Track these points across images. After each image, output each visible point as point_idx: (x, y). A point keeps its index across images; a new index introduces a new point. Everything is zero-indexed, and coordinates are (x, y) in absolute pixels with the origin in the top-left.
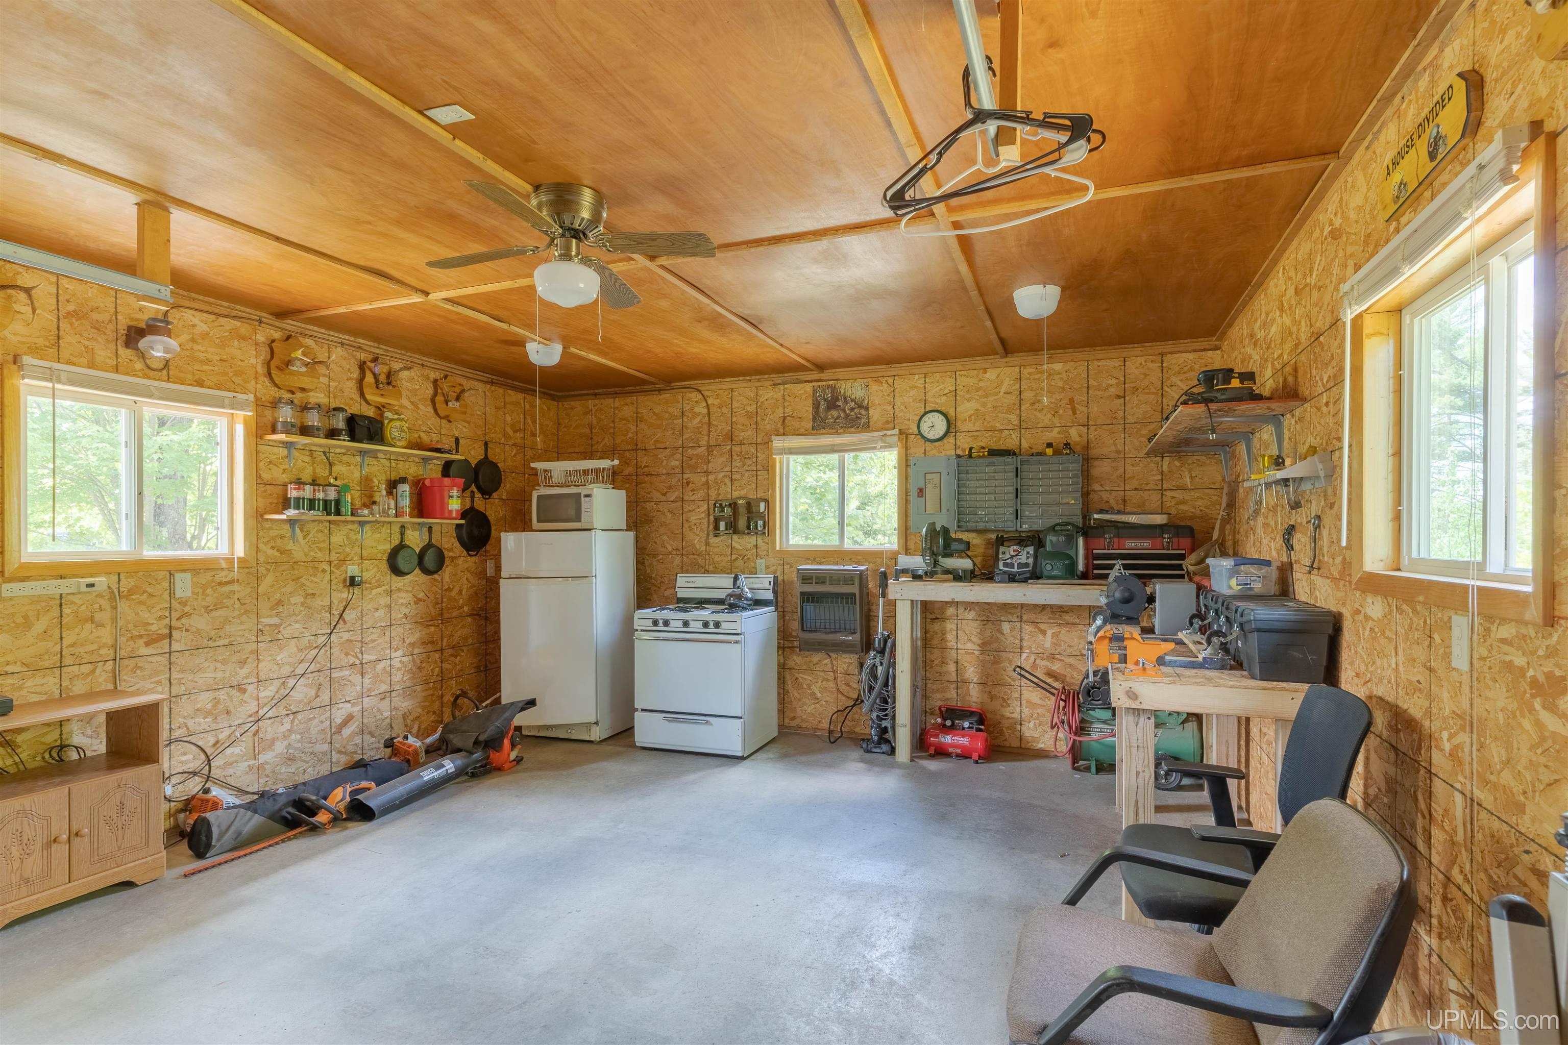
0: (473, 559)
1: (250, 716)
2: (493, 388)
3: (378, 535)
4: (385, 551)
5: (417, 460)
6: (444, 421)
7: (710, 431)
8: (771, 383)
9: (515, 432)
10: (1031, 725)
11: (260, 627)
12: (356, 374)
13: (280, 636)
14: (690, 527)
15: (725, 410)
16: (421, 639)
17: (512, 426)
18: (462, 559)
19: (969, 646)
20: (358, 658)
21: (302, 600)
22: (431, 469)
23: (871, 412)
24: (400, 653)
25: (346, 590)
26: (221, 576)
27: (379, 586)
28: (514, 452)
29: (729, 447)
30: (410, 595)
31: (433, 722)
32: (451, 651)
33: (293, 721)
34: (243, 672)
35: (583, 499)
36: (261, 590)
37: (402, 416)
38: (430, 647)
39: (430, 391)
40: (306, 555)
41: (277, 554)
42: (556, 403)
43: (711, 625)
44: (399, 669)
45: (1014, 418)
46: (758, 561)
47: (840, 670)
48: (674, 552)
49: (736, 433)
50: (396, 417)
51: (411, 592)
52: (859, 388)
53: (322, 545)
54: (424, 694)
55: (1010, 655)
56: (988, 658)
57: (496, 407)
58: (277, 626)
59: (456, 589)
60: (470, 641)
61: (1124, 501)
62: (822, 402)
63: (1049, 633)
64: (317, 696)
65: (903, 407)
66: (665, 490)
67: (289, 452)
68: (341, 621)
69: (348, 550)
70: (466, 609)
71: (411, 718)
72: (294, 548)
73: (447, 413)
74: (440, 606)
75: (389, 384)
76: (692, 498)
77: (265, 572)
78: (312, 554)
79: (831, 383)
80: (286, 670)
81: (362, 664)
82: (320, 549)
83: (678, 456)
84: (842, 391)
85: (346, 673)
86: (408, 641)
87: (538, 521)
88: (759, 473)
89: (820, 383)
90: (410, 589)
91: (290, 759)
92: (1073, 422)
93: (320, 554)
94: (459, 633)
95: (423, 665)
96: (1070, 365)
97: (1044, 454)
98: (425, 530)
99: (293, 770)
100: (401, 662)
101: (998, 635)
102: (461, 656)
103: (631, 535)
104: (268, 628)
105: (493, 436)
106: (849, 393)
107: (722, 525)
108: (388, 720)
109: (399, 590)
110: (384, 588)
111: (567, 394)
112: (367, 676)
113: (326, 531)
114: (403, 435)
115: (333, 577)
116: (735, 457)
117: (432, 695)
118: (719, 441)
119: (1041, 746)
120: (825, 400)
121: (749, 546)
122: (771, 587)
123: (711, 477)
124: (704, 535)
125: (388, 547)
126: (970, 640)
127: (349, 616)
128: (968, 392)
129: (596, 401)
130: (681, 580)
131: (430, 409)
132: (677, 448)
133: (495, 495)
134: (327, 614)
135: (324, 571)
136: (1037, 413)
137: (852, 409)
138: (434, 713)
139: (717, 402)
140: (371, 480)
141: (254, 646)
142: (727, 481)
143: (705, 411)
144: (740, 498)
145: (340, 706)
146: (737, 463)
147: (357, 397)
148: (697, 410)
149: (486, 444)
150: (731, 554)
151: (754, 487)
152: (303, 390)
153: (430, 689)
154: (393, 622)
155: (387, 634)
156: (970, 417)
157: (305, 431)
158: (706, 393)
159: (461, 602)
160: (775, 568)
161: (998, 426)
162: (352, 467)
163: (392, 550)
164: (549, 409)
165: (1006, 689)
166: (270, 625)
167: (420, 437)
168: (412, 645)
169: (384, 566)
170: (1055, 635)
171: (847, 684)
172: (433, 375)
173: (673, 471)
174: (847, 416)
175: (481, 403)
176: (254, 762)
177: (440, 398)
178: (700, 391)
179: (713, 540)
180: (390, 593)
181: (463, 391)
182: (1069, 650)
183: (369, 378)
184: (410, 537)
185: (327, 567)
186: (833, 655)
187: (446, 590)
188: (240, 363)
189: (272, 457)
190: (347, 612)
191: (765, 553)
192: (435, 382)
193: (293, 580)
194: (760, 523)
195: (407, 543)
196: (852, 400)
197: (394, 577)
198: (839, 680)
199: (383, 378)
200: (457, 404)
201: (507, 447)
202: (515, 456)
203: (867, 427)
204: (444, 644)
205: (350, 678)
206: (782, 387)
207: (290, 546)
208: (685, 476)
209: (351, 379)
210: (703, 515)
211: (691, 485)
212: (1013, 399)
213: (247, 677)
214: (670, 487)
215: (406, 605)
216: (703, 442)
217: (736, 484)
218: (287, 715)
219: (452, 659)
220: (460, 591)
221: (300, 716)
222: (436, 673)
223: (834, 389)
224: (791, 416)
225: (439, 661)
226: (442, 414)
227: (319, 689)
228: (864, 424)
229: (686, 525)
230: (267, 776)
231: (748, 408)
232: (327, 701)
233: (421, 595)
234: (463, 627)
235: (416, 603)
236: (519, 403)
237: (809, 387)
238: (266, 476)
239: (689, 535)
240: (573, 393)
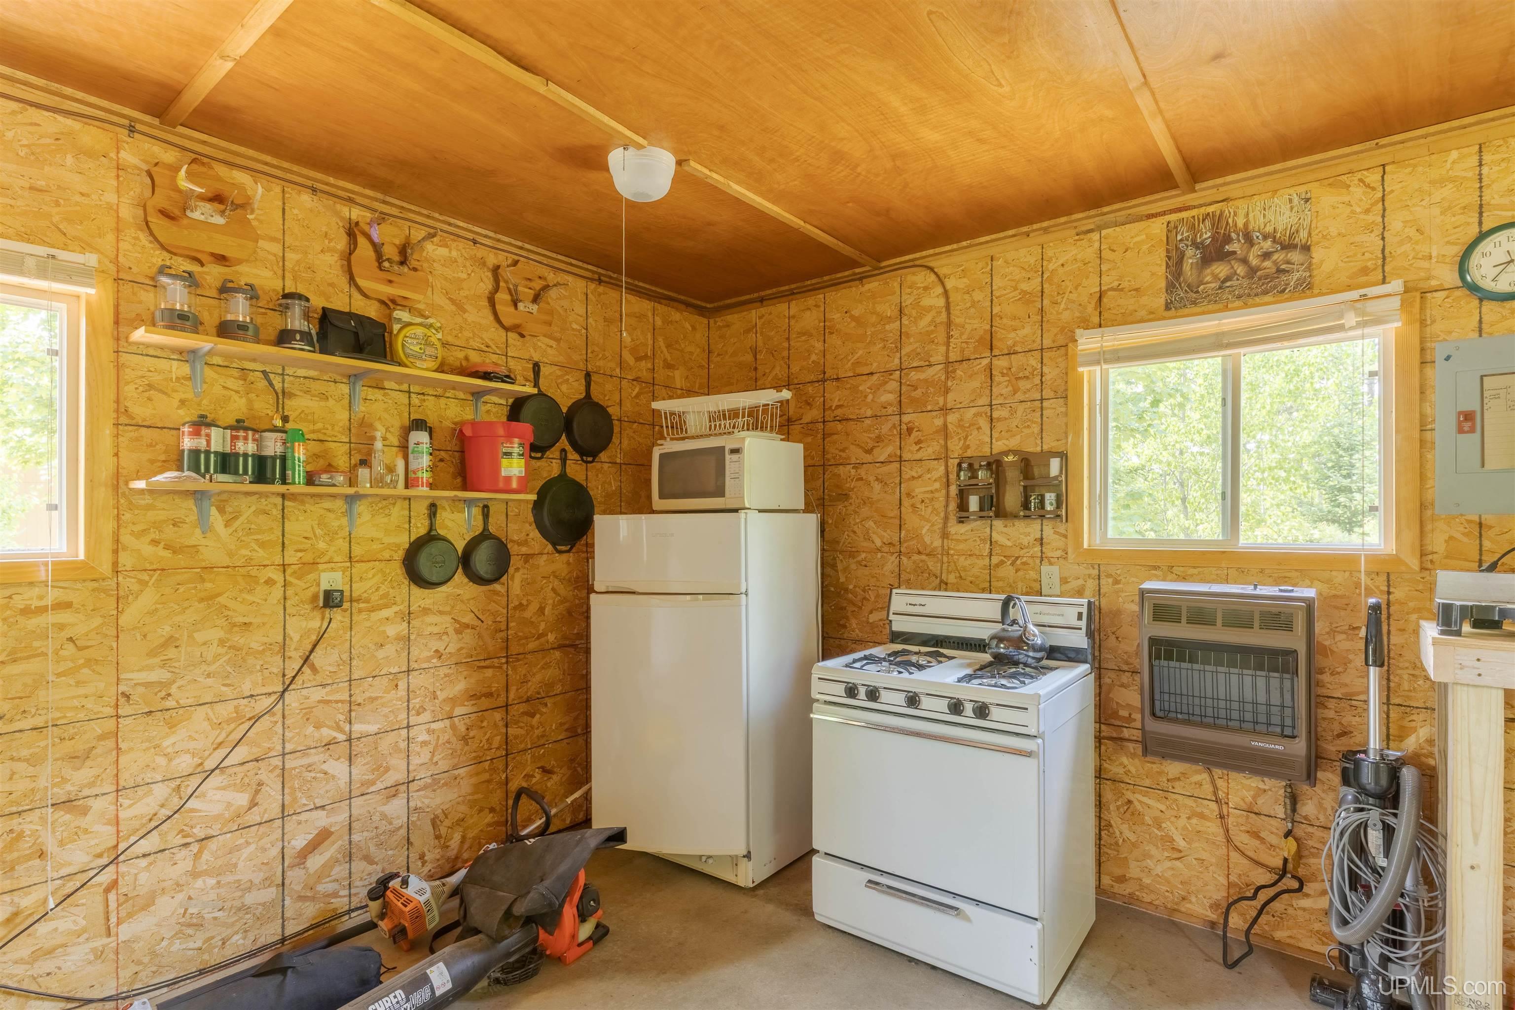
0: (565, 557)
1: (100, 856)
2: (601, 289)
3: (386, 520)
4: (398, 546)
5: (461, 395)
6: (512, 336)
7: (949, 337)
8: (1074, 232)
9: (638, 359)
11: (122, 688)
12: (341, 243)
13: (170, 703)
14: (913, 506)
15: (978, 296)
16: (467, 690)
17: (633, 351)
18: (545, 557)
20: (342, 731)
21: (222, 634)
22: (488, 412)
23: (1317, 254)
24: (426, 716)
25: (317, 614)
26: (29, 597)
27: (386, 606)
28: (637, 390)
29: (985, 362)
30: (448, 618)
31: (489, 825)
32: (523, 708)
33: (197, 856)
34: (84, 774)
35: (728, 457)
36: (125, 620)
37: (430, 321)
38: (485, 703)
39: (487, 285)
40: (231, 554)
41: (167, 554)
42: (705, 321)
43: (969, 708)
44: (424, 743)
46: (1045, 568)
47: (1234, 800)
48: (886, 549)
49: (1000, 334)
50: (419, 320)
51: (449, 613)
52: (1285, 209)
53: (265, 537)
54: (474, 780)
57: (605, 319)
58: (162, 685)
59: (534, 607)
60: (558, 688)
62: (1190, 252)
64: (253, 804)
65: (1412, 232)
66: (870, 445)
67: (193, 369)
68: (305, 668)
69: (322, 545)
70: (551, 637)
71: (447, 823)
72: (203, 542)
73: (517, 322)
74: (503, 634)
75: (402, 263)
76: (918, 456)
77: (135, 587)
78: (244, 552)
79: (1210, 209)
80: (185, 763)
81: (349, 740)
82: (262, 545)
83: (893, 385)
84: (1240, 223)
85: (315, 757)
86: (441, 695)
87: (662, 496)
88: (1045, 404)
89: (1184, 215)
90: (448, 609)
91: (190, 925)
93: (261, 553)
94: (538, 677)
95: (472, 734)
98: (476, 511)
99: (199, 944)
100: (429, 731)
102: (542, 714)
103: (812, 520)
104: (141, 690)
105: (601, 363)
106: (1257, 221)
107: (974, 503)
108: (403, 832)
109: (426, 611)
110: (395, 608)
111: (721, 303)
112: (359, 761)
113: (276, 512)
114: (430, 351)
115: (290, 592)
116: (998, 378)
117: (489, 781)
118: (967, 354)
120: (1195, 245)
121: (1025, 541)
122: (1083, 624)
123: (952, 418)
124: (938, 520)
125: (404, 541)
127: (321, 658)
129: (763, 310)
130: (900, 601)
131: (487, 312)
132: (890, 372)
133: (603, 456)
134: (278, 659)
135: (270, 582)
137: (1266, 255)
138: (492, 810)
139: (962, 283)
140: (371, 426)
141: (111, 724)
142: (984, 423)
143: (941, 302)
144: (1006, 453)
145: (303, 817)
146: (1002, 388)
147: (343, 282)
148: (926, 302)
149: (588, 375)
150: (991, 555)
151: (1036, 429)
152: (221, 259)
153: (485, 771)
154: (414, 665)
155: (402, 685)
157: (225, 330)
158: (942, 271)
159: (542, 626)
160: (1080, 582)
162: (331, 403)
163: (411, 544)
164: (694, 328)
166: (147, 685)
167: (467, 358)
168: (453, 701)
169: (397, 570)
171: (1256, 835)
172: (492, 259)
173: (884, 412)
174: (1252, 271)
175: (582, 311)
176: (106, 940)
177: (503, 296)
178: (931, 269)
179: (956, 529)
180: (408, 616)
181: (546, 288)
183: (364, 249)
184: (450, 524)
185: (278, 577)
186: (1217, 772)
187: (515, 608)
188: (78, 198)
189: (156, 378)
190: (319, 650)
191: (1059, 553)
192: (496, 270)
193: (202, 600)
194: (1050, 498)
195: (442, 532)
196: (1265, 237)
197: (414, 588)
198: (1231, 821)
199: (390, 251)
200: (534, 308)
201: (624, 382)
202: (637, 396)
203: (1306, 288)
204: (512, 695)
205: (325, 767)
206: (1095, 236)
207: (196, 537)
208: (906, 418)
209: (330, 250)
210: (937, 485)
211: (915, 434)
213: (91, 785)
214: (879, 439)
215: (440, 636)
216: (938, 357)
217: (999, 426)
218: (186, 845)
219: (526, 718)
220: (541, 610)
221: (213, 845)
222: (496, 744)
223: (1217, 220)
224: (1119, 289)
225: (501, 724)
226: (507, 322)
227: (257, 792)
228: (1300, 282)
229: (906, 502)
230: (139, 963)
231: (1024, 286)
232: (276, 811)
233: (468, 619)
234: (546, 666)
235: (458, 632)
236: (645, 316)
237: (1158, 227)
238: (140, 411)
239: (911, 520)
240: (728, 301)
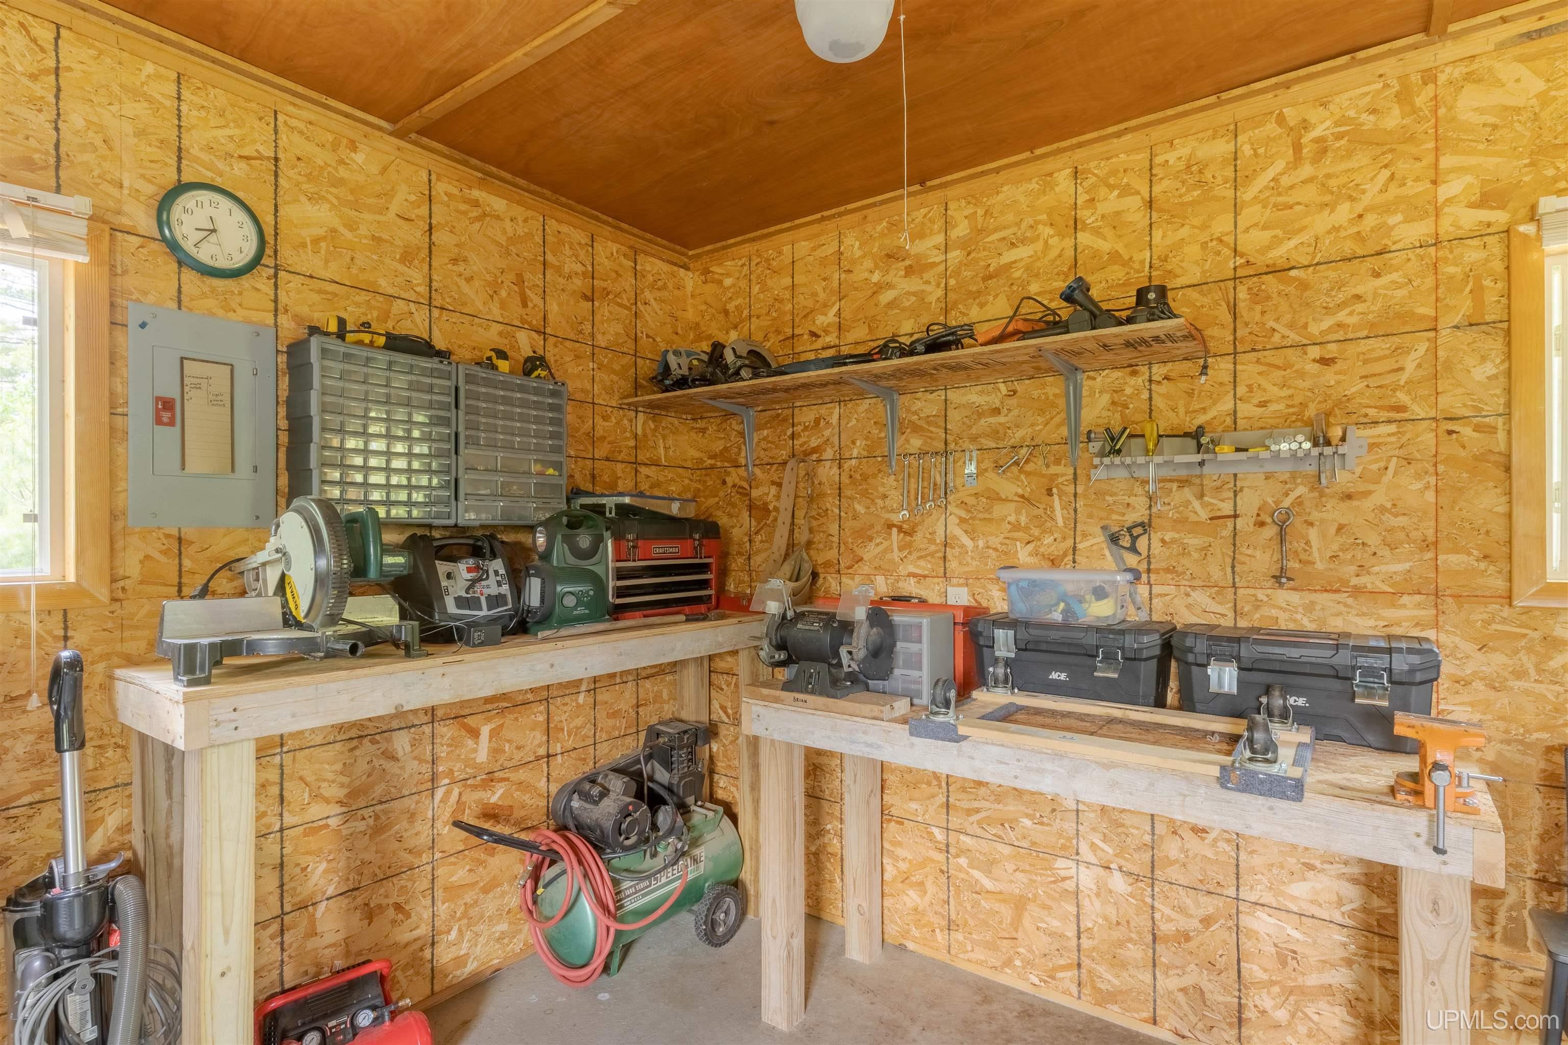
10: (453, 935)
19: (317, 811)
45: (417, 277)
55: (409, 803)
56: (361, 826)
61: (593, 477)
63: (485, 731)
65: (96, 139)
92: (523, 321)
96: (519, 211)
97: (494, 367)
101: (388, 765)
119: (471, 967)
126: (317, 796)
128: (309, 177)
136: (462, 283)
156: (316, 241)
161: (384, 285)
165: (403, 880)
170: (494, 733)
182: (518, 756)
212: (415, 235)
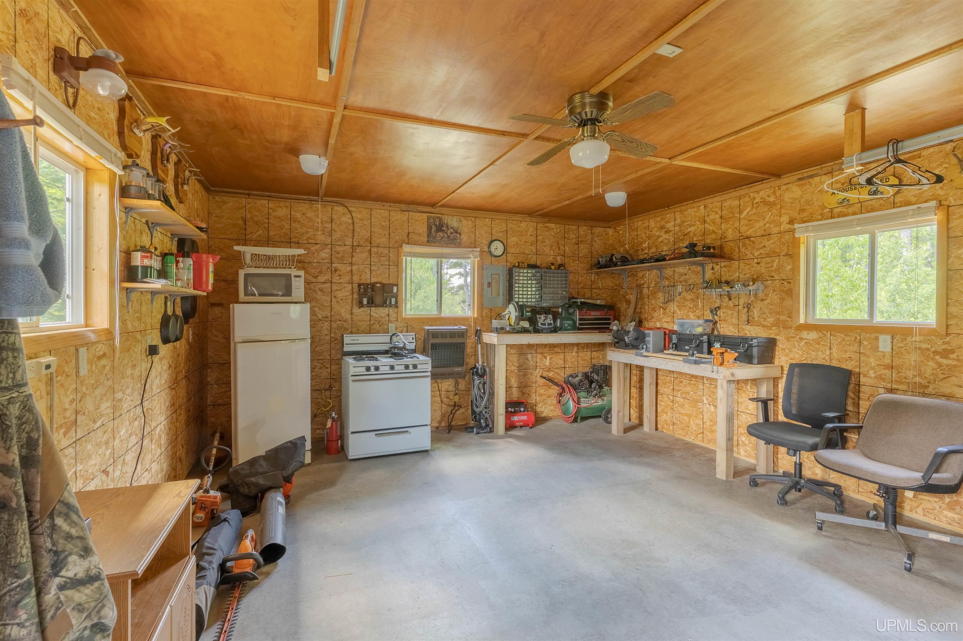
4: (159, 320)
7: (354, 236)
8: (399, 209)
10: (540, 405)
11: (114, 403)
13: (122, 411)
14: (337, 301)
15: (365, 222)
16: (170, 401)
19: (513, 368)
20: (150, 426)
21: (131, 371)
23: (462, 236)
25: (147, 359)
26: (99, 350)
29: (369, 248)
35: (293, 279)
36: (115, 363)
42: (208, 196)
43: (411, 367)
44: (163, 432)
45: (534, 248)
46: (390, 325)
47: (443, 389)
48: (323, 319)
49: (374, 239)
52: (456, 221)
53: (138, 315)
54: (171, 453)
55: (531, 371)
56: (521, 373)
58: (121, 401)
61: (578, 293)
62: (433, 227)
63: (548, 357)
65: (480, 236)
66: (316, 274)
68: (145, 391)
72: (128, 317)
74: (176, 370)
76: (340, 281)
78: (134, 324)
79: (439, 215)
81: (151, 431)
82: (137, 319)
83: (327, 250)
84: (446, 222)
85: (146, 441)
86: (166, 405)
87: (246, 295)
88: (390, 267)
89: (433, 215)
90: (167, 356)
92: (559, 254)
93: (137, 324)
95: (171, 426)
96: (558, 226)
97: (550, 268)
100: (164, 425)
101: (527, 361)
102: (182, 414)
104: (117, 403)
106: (449, 223)
107: (365, 301)
111: (221, 190)
112: (153, 442)
115: (142, 347)
116: (373, 255)
117: (174, 453)
118: (361, 243)
119: (544, 415)
120: (436, 225)
121: (383, 315)
122: (414, 341)
123: (355, 268)
124: (349, 307)
125: (160, 317)
126: (513, 365)
128: (513, 232)
129: (250, 200)
130: (347, 339)
132: (327, 245)
134: (140, 385)
135: (139, 341)
136: (543, 247)
137: (452, 233)
139: (359, 216)
141: (112, 424)
142: (368, 271)
143: (350, 221)
144: (377, 283)
145: (144, 475)
146: (375, 259)
148: (343, 219)
150: (370, 320)
151: (387, 276)
154: (162, 388)
155: (160, 400)
156: (514, 245)
158: (350, 209)
160: (401, 329)
161: (527, 252)
163: (162, 320)
165: (529, 388)
168: (167, 408)
169: (159, 334)
170: (550, 359)
171: (448, 398)
173: (323, 261)
174: (449, 237)
178: (346, 207)
179: (356, 310)
182: (556, 366)
183: (159, 153)
185: (140, 337)
186: (439, 381)
190: (147, 381)
191: (395, 319)
193: (127, 351)
194: (393, 300)
196: (452, 228)
198: (442, 395)
203: (459, 245)
204: (177, 404)
205: (148, 446)
206: (407, 213)
208: (334, 265)
210: (348, 293)
211: (338, 272)
212: (534, 239)
214: (321, 272)
215: (166, 371)
216: (349, 242)
217: (374, 273)
219: (179, 417)
222: (174, 432)
223: (440, 219)
224: (413, 232)
228: (459, 243)
229: (334, 300)
231: (383, 224)
233: (171, 362)
235: (169, 369)
237: (425, 216)
239: (336, 307)
240: (225, 190)
